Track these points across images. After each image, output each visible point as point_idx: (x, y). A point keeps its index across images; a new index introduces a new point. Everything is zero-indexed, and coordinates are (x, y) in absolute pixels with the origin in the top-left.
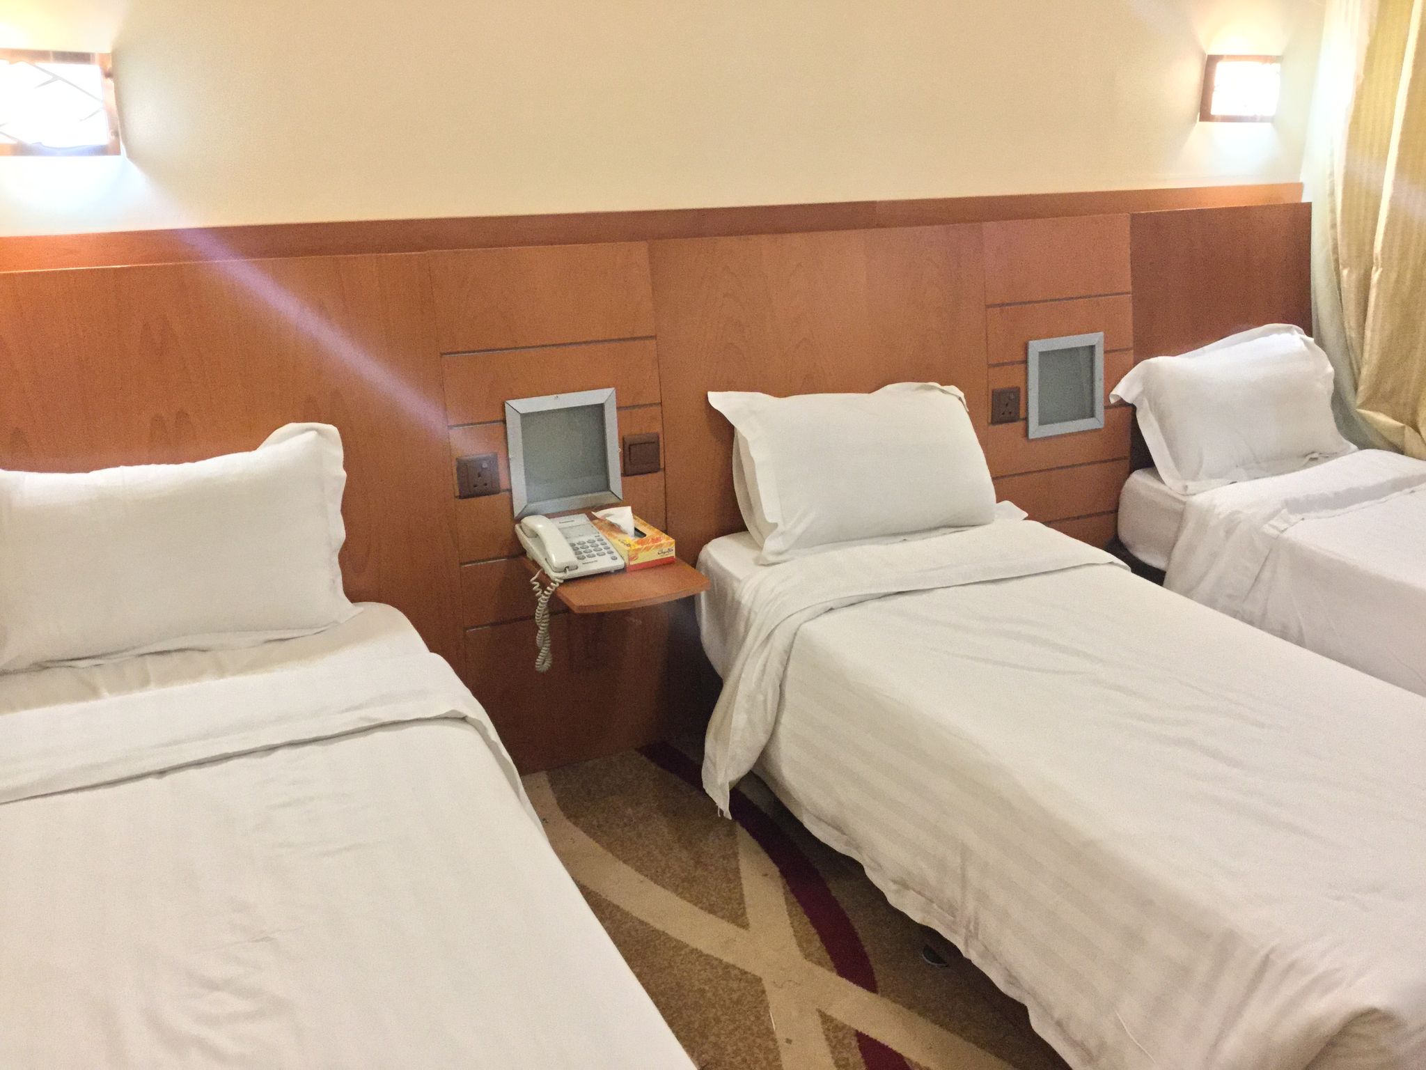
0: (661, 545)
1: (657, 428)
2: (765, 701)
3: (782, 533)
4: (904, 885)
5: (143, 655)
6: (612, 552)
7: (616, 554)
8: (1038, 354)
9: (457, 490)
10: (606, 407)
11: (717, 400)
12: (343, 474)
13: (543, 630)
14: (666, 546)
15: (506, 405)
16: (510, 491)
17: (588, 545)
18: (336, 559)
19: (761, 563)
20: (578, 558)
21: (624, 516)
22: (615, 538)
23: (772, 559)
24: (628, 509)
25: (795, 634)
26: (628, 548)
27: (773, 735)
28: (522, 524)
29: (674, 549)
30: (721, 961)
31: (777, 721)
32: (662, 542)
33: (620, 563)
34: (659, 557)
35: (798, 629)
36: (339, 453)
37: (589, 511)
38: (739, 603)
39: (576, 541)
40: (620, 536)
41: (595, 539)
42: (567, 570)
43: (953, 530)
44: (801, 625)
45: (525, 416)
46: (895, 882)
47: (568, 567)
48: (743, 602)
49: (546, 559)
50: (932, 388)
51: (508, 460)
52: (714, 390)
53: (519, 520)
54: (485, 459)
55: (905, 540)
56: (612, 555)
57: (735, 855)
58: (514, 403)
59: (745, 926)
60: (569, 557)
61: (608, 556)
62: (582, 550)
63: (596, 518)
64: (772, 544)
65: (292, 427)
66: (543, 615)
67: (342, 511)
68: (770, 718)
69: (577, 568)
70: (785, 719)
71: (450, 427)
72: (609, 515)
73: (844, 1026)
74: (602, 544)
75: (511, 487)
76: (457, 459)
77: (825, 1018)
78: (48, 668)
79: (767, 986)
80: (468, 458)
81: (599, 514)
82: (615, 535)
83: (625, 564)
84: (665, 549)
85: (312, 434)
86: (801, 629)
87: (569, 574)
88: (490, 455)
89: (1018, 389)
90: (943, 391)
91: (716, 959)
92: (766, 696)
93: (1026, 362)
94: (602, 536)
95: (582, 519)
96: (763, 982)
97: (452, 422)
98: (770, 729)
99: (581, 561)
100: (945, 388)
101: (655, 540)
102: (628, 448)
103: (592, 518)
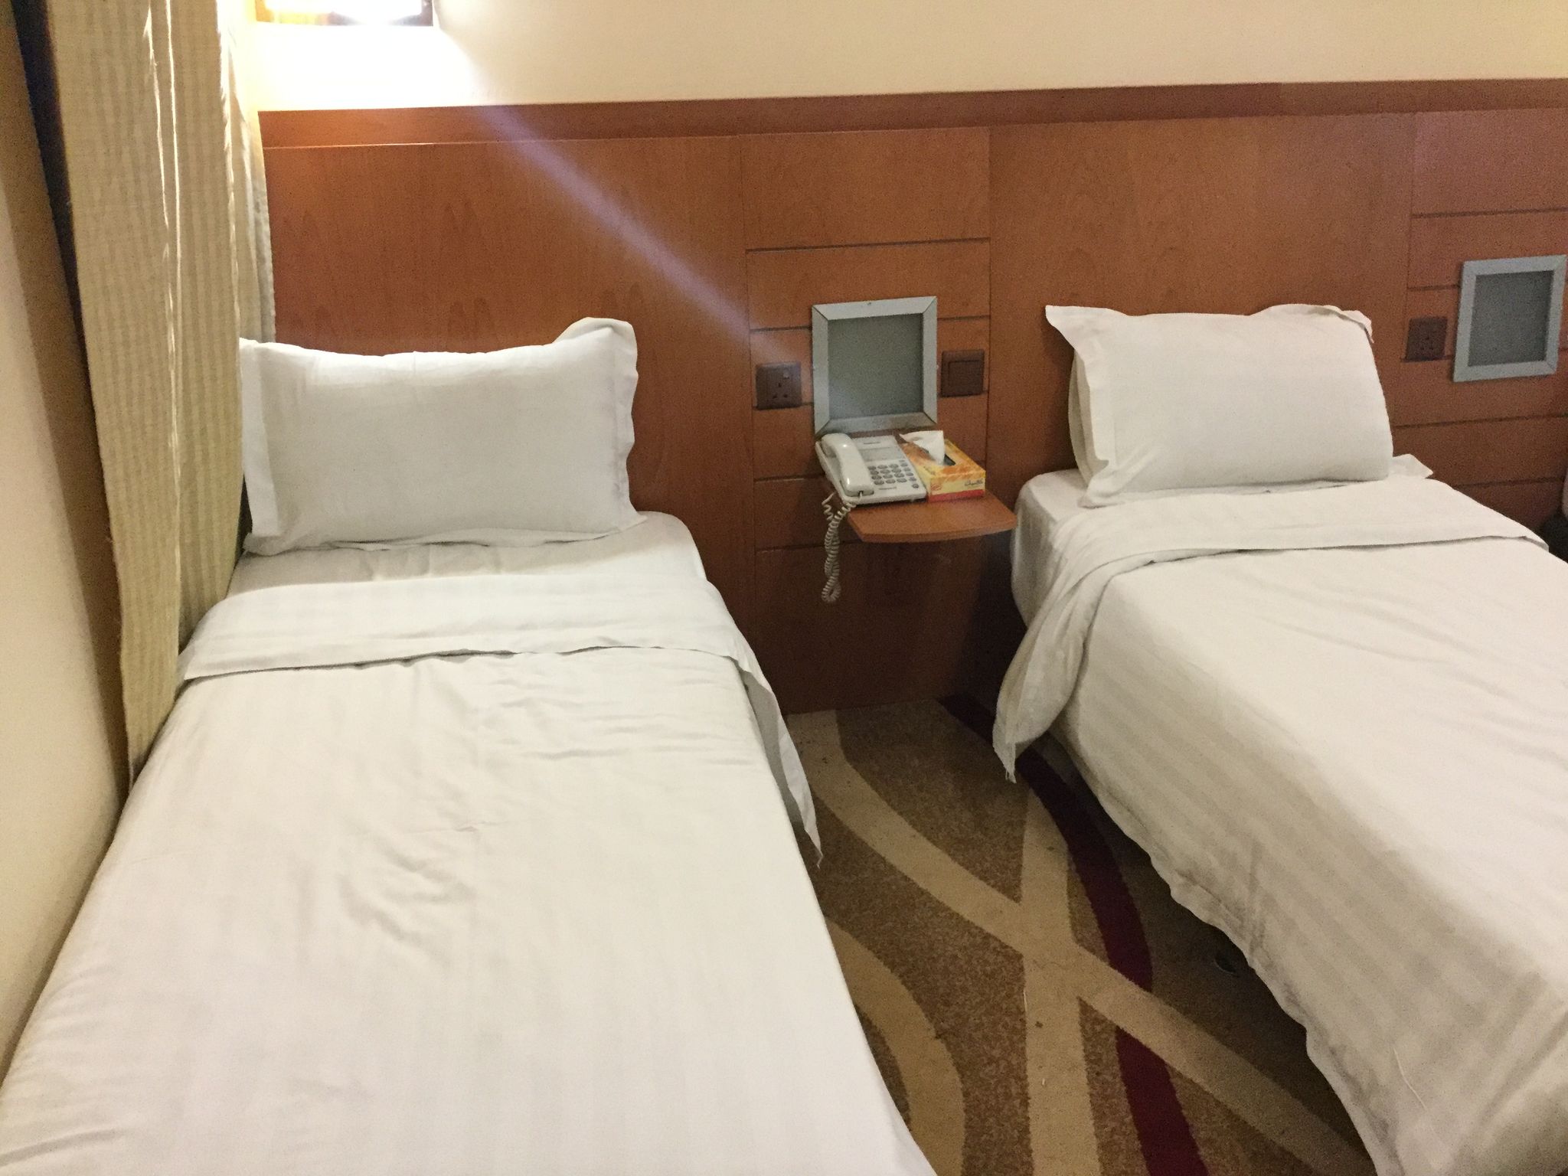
0: (969, 476)
1: (982, 344)
2: (1066, 659)
3: (1114, 473)
4: (1190, 877)
5: (428, 544)
6: (914, 480)
7: (918, 482)
8: (1475, 278)
9: (756, 400)
10: (925, 317)
11: (1057, 316)
12: (635, 375)
13: (832, 558)
14: (974, 477)
15: (813, 311)
16: (812, 404)
17: (890, 469)
18: (623, 464)
19: (1085, 504)
20: (876, 483)
21: (934, 441)
22: (920, 464)
23: (1097, 501)
24: (940, 434)
25: (1105, 586)
26: (931, 476)
27: (1072, 698)
28: (822, 442)
29: (984, 481)
30: (981, 930)
31: (1077, 684)
32: (971, 472)
33: (921, 492)
34: (966, 489)
35: (1109, 581)
36: (632, 352)
37: (897, 432)
38: (1051, 547)
39: (877, 464)
40: (926, 462)
41: (899, 464)
42: (861, 495)
43: (1331, 484)
44: (1113, 576)
45: (832, 323)
46: (1182, 875)
47: (862, 492)
48: (1056, 546)
49: (841, 482)
50: (1328, 312)
51: (812, 371)
52: (1053, 304)
53: (819, 437)
54: (786, 369)
55: (1268, 491)
56: (914, 482)
57: (1022, 823)
58: (822, 308)
59: (1017, 900)
60: (865, 481)
61: (909, 484)
62: (881, 475)
63: (904, 442)
64: (1098, 484)
65: (588, 321)
66: (833, 542)
67: (633, 414)
68: (1070, 678)
69: (873, 493)
70: (1087, 680)
71: (752, 331)
72: (917, 439)
73: (1104, 1020)
74: (905, 470)
75: (813, 399)
76: (757, 366)
77: (1085, 1009)
78: (338, 548)
79: (1026, 964)
80: (769, 366)
81: (908, 437)
82: (922, 460)
83: (927, 493)
84: (973, 481)
85: (607, 331)
86: (1112, 581)
87: (862, 499)
88: (792, 364)
89: (1445, 320)
90: (1342, 317)
91: (977, 928)
92: (1067, 654)
93: (1458, 286)
94: (907, 461)
95: (889, 441)
96: (1024, 959)
97: (753, 326)
98: (1069, 691)
99: (879, 487)
100: (1346, 313)
101: (963, 470)
102: (947, 365)
103: (901, 441)
